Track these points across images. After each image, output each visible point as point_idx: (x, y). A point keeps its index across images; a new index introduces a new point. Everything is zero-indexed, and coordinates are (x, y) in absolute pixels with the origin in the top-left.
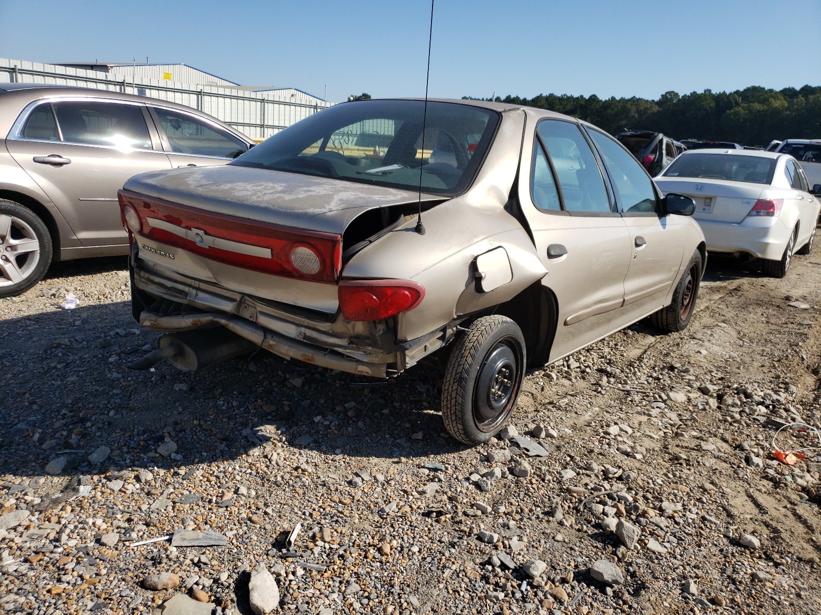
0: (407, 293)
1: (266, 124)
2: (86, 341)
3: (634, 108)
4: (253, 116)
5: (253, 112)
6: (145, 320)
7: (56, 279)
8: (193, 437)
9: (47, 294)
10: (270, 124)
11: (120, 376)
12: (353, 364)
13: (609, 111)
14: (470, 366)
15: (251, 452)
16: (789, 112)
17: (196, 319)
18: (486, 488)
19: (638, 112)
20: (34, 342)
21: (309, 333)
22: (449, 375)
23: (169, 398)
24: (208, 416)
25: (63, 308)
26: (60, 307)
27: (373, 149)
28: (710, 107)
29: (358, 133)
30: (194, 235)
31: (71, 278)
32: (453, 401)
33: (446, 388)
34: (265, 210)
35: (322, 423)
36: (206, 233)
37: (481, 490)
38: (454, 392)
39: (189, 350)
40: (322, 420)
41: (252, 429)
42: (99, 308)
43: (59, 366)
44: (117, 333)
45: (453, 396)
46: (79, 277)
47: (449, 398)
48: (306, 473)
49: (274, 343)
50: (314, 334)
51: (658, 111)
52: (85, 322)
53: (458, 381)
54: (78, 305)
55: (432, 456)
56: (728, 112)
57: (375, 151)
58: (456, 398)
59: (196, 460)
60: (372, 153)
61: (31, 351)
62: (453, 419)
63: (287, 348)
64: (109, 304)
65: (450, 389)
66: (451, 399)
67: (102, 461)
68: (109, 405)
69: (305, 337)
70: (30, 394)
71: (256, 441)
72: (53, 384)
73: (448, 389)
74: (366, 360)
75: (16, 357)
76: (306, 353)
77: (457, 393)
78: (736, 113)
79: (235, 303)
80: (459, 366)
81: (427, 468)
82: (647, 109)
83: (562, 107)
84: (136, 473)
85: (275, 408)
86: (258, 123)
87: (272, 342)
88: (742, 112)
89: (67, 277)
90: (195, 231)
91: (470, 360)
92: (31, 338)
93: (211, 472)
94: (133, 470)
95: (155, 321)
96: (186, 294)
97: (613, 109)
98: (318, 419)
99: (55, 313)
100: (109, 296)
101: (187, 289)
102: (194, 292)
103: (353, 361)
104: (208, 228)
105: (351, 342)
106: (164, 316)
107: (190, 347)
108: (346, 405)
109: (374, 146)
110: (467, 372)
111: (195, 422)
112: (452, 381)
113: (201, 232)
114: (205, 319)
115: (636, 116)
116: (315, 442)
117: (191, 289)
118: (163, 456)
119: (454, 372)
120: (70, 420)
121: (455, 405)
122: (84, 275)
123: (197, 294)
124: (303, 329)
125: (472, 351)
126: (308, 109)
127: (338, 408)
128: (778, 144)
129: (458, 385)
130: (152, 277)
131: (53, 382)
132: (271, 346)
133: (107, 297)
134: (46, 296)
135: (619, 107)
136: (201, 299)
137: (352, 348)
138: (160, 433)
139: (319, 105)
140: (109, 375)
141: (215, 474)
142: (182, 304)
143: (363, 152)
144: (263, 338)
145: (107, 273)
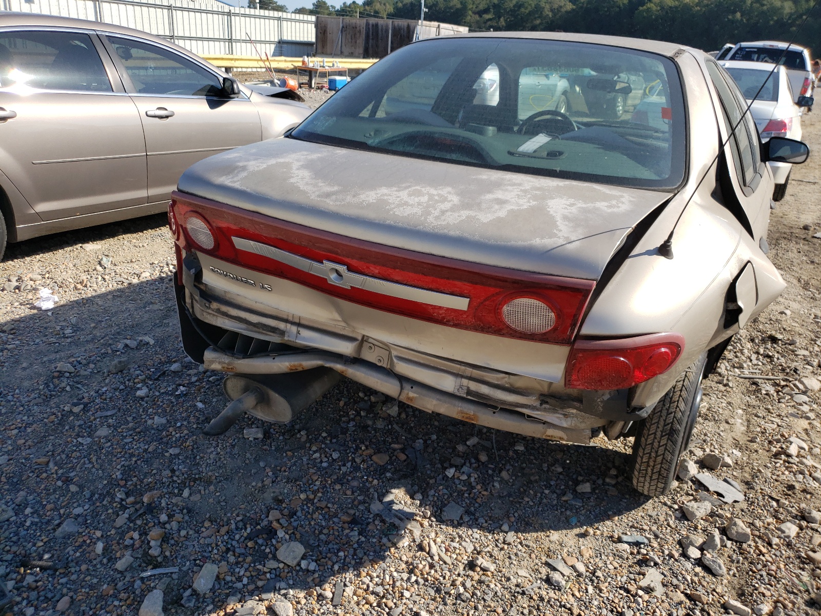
0: (663, 350)
1: (176, 34)
2: (93, 362)
3: (548, 6)
4: (160, 26)
5: (160, 21)
6: (212, 362)
7: (10, 262)
8: (310, 524)
9: (9, 286)
10: (181, 34)
11: (164, 421)
12: (541, 426)
13: (523, 10)
14: (683, 413)
15: (400, 544)
16: (698, 8)
17: (296, 363)
18: (721, 572)
19: (552, 10)
20: (24, 369)
21: (474, 386)
22: (654, 427)
23: (248, 455)
24: (313, 482)
25: (39, 309)
26: (34, 308)
27: (301, 59)
28: (623, 4)
29: (276, 40)
30: (327, 270)
31: (28, 259)
32: (659, 459)
33: (649, 441)
34: (459, 242)
35: (458, 478)
36: (349, 270)
37: (714, 575)
38: (662, 448)
39: (275, 396)
40: (457, 474)
41: (381, 501)
42: (84, 304)
43: (76, 410)
44: (126, 346)
45: (660, 452)
46: (38, 257)
47: (653, 455)
48: (489, 573)
49: (415, 395)
50: (484, 390)
51: (573, 10)
52: (76, 328)
53: (669, 434)
54: (56, 303)
55: (616, 518)
56: (641, 8)
57: (303, 62)
58: (664, 454)
59: (336, 567)
60: (300, 64)
61: (26, 384)
62: (654, 477)
63: (435, 402)
64: (94, 297)
65: (656, 444)
66: (657, 456)
67: (210, 586)
68: (175, 478)
69: (469, 392)
70: (56, 464)
71: (397, 522)
72: (81, 444)
73: (652, 444)
74: (565, 425)
75: (10, 398)
76: (465, 410)
77: (666, 449)
78: (648, 10)
79: (355, 344)
80: (668, 414)
81: (626, 542)
82: (561, 7)
83: (474, 7)
84: (266, 603)
85: (388, 458)
86: (167, 33)
87: (411, 395)
88: (654, 8)
89: (23, 257)
90: (328, 265)
91: (682, 405)
92: (17, 362)
93: (365, 587)
94: (261, 600)
95: (229, 364)
96: (282, 333)
97: (526, 8)
98: (450, 472)
99: (32, 318)
100: (89, 284)
101: (282, 326)
102: (294, 329)
103: (541, 423)
104: (354, 262)
105: (543, 402)
106: (244, 358)
107: (279, 394)
108: (468, 443)
109: (301, 56)
110: (680, 422)
111: (303, 496)
112: (659, 434)
113: (342, 269)
114: (309, 363)
115: (550, 14)
116: (468, 512)
117: (289, 325)
118: (289, 566)
119: (662, 423)
120: (132, 509)
121: (662, 463)
122: (44, 253)
123: (298, 332)
124: (465, 382)
125: (683, 393)
126: (220, 16)
127: (460, 448)
128: (730, 48)
129: (668, 439)
130: (224, 308)
131: (80, 439)
132: (411, 399)
133: (86, 286)
134: (8, 289)
135: (533, 6)
136: (304, 339)
137: (545, 410)
138: (265, 523)
139: (233, 11)
140: (150, 422)
141: (371, 589)
142: (268, 343)
143: (291, 63)
144: (399, 388)
145: (70, 248)
